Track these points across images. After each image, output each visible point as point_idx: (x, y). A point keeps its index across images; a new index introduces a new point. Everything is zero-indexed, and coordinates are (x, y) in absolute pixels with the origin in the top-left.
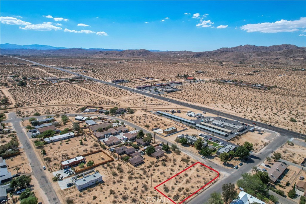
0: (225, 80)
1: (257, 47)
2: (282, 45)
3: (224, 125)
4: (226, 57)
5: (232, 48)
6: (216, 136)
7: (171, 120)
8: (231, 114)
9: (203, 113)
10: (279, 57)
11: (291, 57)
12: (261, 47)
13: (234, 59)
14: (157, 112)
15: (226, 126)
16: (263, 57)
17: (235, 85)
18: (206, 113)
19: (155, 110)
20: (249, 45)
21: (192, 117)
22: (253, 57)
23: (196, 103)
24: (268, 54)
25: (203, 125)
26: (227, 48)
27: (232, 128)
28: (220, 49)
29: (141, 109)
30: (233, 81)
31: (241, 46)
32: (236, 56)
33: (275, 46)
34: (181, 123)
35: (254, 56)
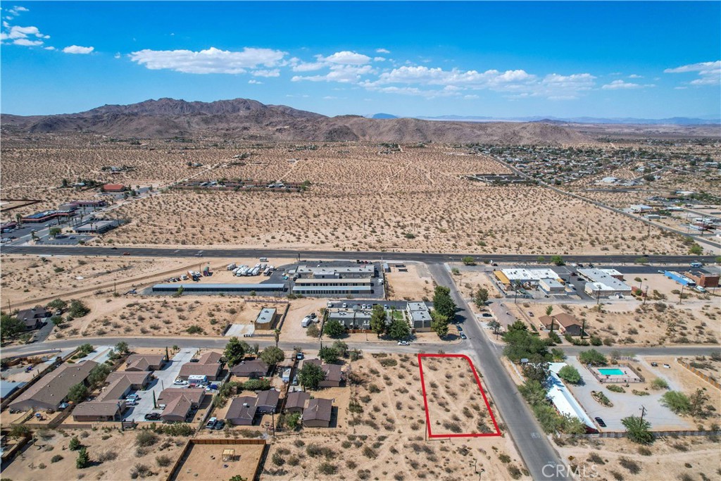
0: (202, 182)
1: (188, 103)
2: (236, 100)
3: (340, 273)
4: (137, 129)
5: (130, 106)
6: (358, 297)
7: (222, 295)
8: (311, 250)
9: (262, 261)
10: (247, 125)
11: (267, 125)
12: (197, 103)
13: (160, 132)
14: (155, 290)
15: (345, 274)
16: (215, 124)
17: (236, 190)
18: (268, 259)
19: (138, 286)
20: (170, 100)
21: (252, 275)
22: (197, 127)
23: (211, 244)
24: (225, 119)
25: (303, 285)
26: (118, 106)
27: (358, 273)
28: (100, 108)
29: (91, 293)
30: (221, 183)
31: (152, 100)
32: (160, 125)
33: (224, 102)
34: (254, 295)
35: (198, 124)
